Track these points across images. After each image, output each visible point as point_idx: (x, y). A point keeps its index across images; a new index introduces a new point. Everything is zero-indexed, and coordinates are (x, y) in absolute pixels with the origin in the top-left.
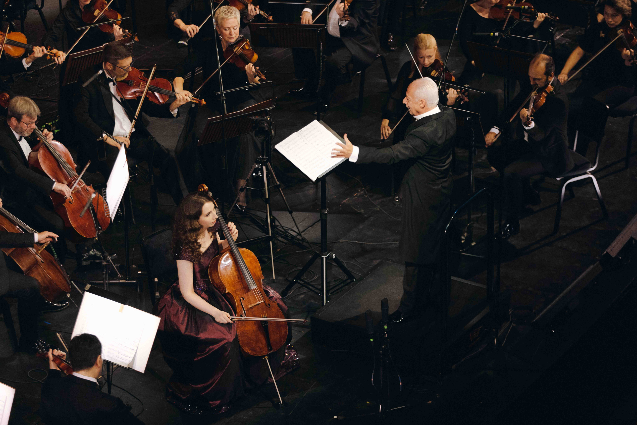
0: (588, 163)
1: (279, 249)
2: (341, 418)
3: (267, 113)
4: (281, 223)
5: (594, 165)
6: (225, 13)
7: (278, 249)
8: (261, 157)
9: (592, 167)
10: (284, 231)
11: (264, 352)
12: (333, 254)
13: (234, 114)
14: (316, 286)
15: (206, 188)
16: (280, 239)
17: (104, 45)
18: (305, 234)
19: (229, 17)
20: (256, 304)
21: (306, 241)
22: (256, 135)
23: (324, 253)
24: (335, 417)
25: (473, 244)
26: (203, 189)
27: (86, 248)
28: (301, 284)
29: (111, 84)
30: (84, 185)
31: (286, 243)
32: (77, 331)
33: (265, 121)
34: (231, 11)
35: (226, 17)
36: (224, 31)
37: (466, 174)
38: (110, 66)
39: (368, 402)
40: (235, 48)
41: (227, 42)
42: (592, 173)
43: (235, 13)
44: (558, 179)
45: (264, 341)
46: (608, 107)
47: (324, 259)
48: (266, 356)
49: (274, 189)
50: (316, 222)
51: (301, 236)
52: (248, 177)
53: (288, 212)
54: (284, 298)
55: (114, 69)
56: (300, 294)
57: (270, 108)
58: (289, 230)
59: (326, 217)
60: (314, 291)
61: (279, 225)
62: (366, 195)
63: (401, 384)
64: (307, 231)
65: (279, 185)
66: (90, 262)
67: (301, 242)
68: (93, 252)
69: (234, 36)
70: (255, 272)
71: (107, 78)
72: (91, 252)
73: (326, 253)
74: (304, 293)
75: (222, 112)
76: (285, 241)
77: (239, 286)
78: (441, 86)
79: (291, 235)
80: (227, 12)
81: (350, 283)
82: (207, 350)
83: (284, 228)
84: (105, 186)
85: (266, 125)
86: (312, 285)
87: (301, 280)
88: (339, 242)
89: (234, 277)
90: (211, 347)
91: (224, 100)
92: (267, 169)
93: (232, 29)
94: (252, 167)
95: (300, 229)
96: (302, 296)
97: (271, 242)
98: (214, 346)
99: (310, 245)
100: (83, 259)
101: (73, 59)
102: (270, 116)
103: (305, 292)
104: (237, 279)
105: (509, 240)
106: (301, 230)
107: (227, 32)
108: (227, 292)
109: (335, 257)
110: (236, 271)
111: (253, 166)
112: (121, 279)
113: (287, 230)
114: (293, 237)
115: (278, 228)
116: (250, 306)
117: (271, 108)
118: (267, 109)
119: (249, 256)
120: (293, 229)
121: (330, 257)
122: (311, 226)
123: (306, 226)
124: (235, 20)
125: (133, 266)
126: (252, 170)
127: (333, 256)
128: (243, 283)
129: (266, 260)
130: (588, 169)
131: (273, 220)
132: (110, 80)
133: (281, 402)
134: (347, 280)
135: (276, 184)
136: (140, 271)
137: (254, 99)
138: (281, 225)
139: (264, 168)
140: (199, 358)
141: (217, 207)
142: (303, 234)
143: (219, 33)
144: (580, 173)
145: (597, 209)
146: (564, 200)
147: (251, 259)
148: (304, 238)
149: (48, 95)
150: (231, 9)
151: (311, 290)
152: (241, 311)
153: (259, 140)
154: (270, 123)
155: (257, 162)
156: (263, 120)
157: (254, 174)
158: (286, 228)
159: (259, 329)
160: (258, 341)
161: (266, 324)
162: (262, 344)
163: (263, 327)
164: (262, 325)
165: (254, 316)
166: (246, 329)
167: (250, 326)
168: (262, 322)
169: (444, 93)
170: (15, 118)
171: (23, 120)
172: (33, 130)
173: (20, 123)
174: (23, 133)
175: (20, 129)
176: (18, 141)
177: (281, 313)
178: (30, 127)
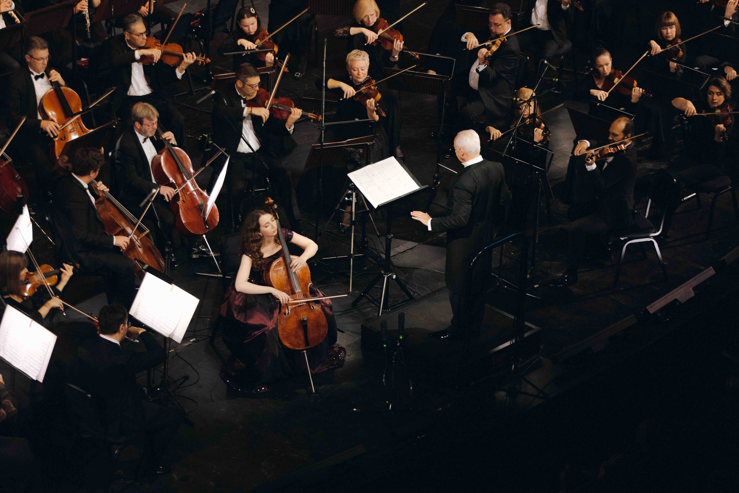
0: (653, 228)
1: (366, 268)
2: (359, 411)
5: (658, 231)
9: (655, 233)
10: (377, 254)
11: (303, 346)
12: (394, 275)
15: (271, 201)
18: (394, 258)
19: (358, 59)
20: (299, 305)
24: (355, 409)
25: (536, 286)
26: (268, 202)
27: (197, 244)
28: (369, 299)
29: (242, 101)
30: (198, 188)
33: (358, 153)
35: (355, 59)
36: (353, 71)
38: (240, 84)
40: (362, 87)
42: (654, 237)
43: (363, 56)
44: (621, 239)
45: (303, 337)
46: (675, 180)
47: (386, 278)
53: (377, 236)
55: (244, 86)
56: (369, 307)
57: (370, 143)
58: (381, 253)
59: (391, 242)
61: (374, 248)
63: (411, 388)
65: (369, 211)
66: (199, 256)
68: (203, 247)
69: (362, 75)
71: (239, 96)
72: (201, 248)
73: (389, 273)
74: (372, 307)
77: (287, 288)
78: (512, 142)
80: (356, 55)
82: (253, 334)
87: (368, 294)
88: (420, 269)
89: (283, 280)
91: (324, 130)
93: (360, 70)
96: (370, 309)
100: (193, 253)
101: (218, 79)
104: (286, 282)
107: (356, 72)
109: (395, 277)
110: (286, 275)
112: (220, 274)
113: (379, 253)
116: (293, 306)
118: (368, 143)
121: (391, 277)
122: (402, 252)
123: (398, 252)
124: (364, 62)
126: (344, 194)
127: (393, 276)
128: (290, 286)
130: (651, 233)
132: (241, 98)
133: (314, 391)
135: (367, 209)
139: (354, 194)
141: (278, 218)
142: (392, 258)
144: (641, 236)
150: (360, 53)
152: (285, 310)
156: (356, 152)
158: (379, 251)
159: (299, 327)
160: (297, 336)
161: (305, 323)
162: (300, 340)
163: (303, 325)
164: (302, 323)
165: (297, 315)
166: (288, 325)
167: (292, 324)
168: (301, 320)
169: (513, 148)
170: (138, 122)
171: (144, 123)
172: (155, 131)
173: (142, 126)
174: (147, 135)
175: (144, 131)
176: (142, 143)
177: (323, 316)
178: (152, 128)
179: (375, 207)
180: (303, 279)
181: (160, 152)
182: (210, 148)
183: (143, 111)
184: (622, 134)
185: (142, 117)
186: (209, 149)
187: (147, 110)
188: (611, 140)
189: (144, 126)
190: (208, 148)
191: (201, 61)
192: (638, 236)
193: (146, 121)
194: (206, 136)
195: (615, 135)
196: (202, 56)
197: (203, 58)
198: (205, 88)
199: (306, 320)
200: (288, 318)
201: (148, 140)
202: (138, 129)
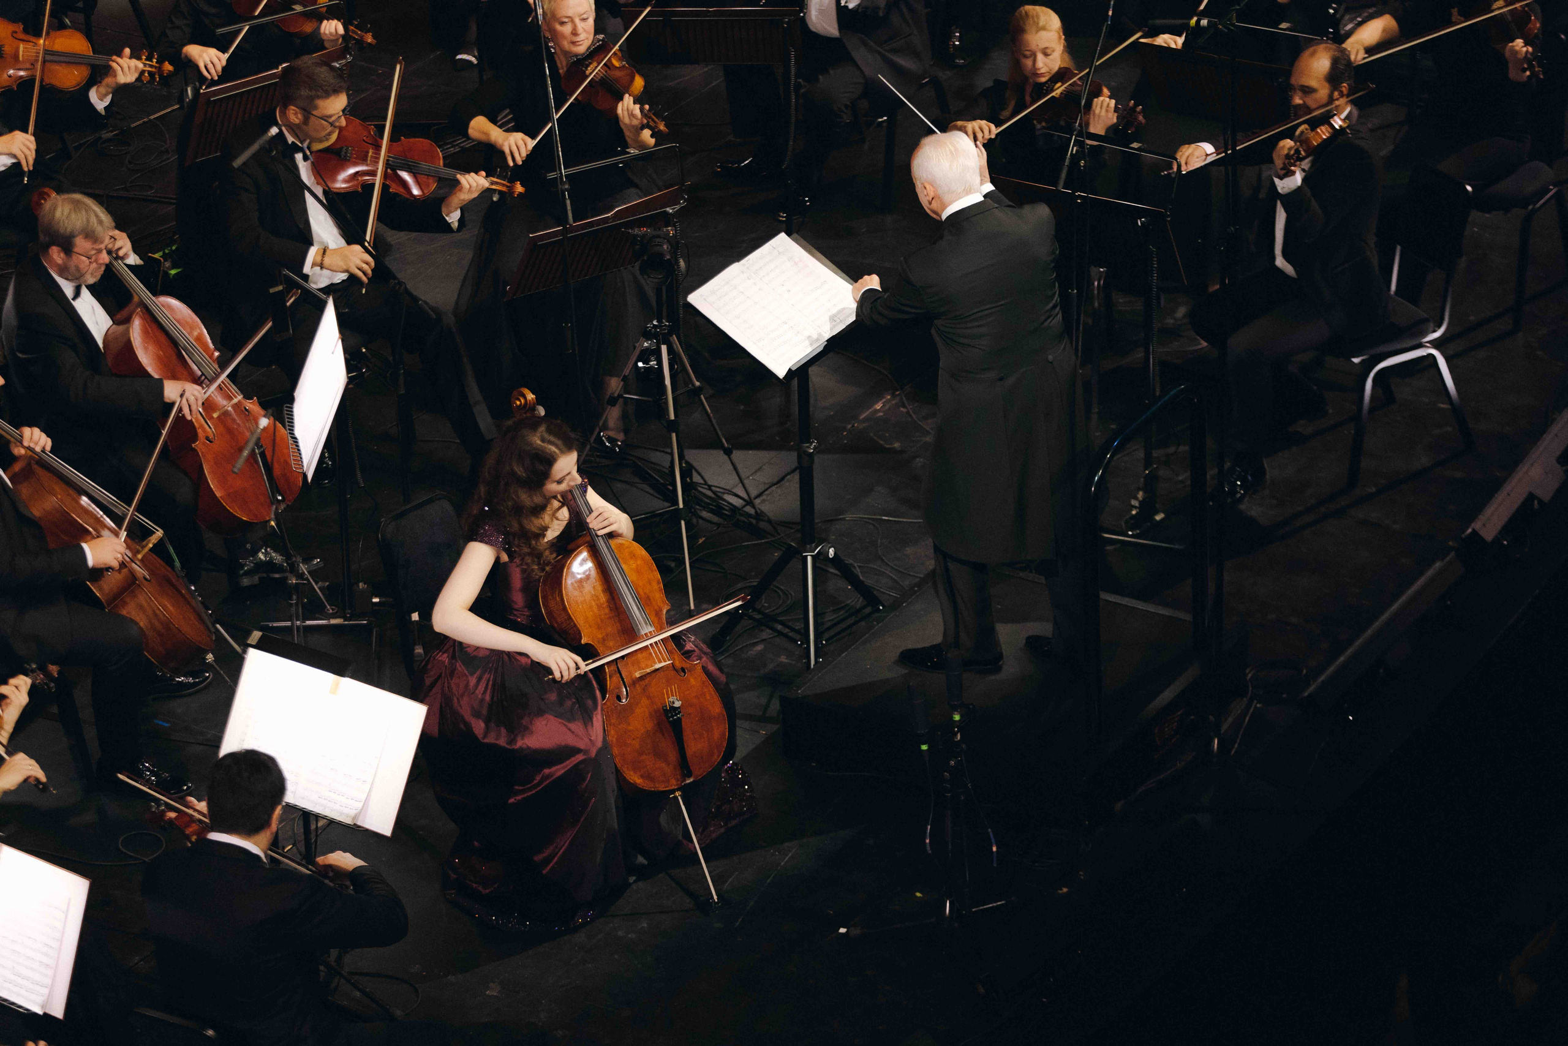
0: (1427, 320)
1: (704, 539)
2: (856, 932)
3: (667, 219)
4: (707, 479)
5: (1439, 326)
7: (701, 538)
8: (655, 323)
9: (1434, 331)
10: (713, 496)
11: (673, 781)
12: (830, 548)
13: (591, 224)
14: (790, 624)
16: (705, 514)
17: (280, 67)
18: (764, 501)
20: (653, 668)
21: (766, 518)
22: (643, 270)
23: (808, 546)
24: (843, 930)
25: (1158, 518)
26: (523, 401)
27: (248, 546)
28: (755, 619)
29: (299, 157)
30: (240, 397)
31: (719, 525)
32: (232, 742)
33: (664, 239)
36: (560, 27)
37: (1140, 354)
38: (296, 114)
39: (918, 894)
40: (588, 66)
41: (571, 55)
42: (1435, 344)
44: (1356, 360)
45: (673, 756)
47: (809, 559)
48: (678, 790)
49: (687, 398)
50: (788, 474)
51: (754, 507)
52: (626, 372)
53: (722, 452)
54: (717, 652)
55: (306, 121)
56: (755, 644)
57: (674, 208)
58: (724, 493)
59: (812, 462)
60: (786, 636)
61: (702, 482)
62: (904, 406)
63: (994, 849)
64: (768, 495)
65: (700, 389)
66: (259, 578)
67: (754, 521)
68: (266, 554)
69: (583, 37)
70: (648, 592)
71: (290, 143)
72: (261, 556)
73: (813, 545)
75: (562, 220)
76: (716, 519)
77: (612, 628)
78: (1075, 148)
79: (731, 504)
81: (869, 615)
82: (538, 778)
83: (713, 488)
84: (292, 400)
85: (665, 247)
86: (782, 623)
87: (754, 610)
88: (844, 519)
89: (599, 606)
90: (547, 771)
91: (566, 190)
92: (670, 351)
93: (577, 21)
94: (635, 348)
95: (750, 489)
96: (760, 648)
97: (683, 523)
98: (554, 769)
99: (774, 528)
100: (241, 572)
101: (209, 102)
102: (674, 226)
103: (764, 637)
104: (607, 611)
105: (1242, 507)
106: (754, 493)
107: (566, 30)
108: (583, 642)
109: (835, 554)
110: (604, 591)
111: (637, 345)
112: (334, 616)
113: (719, 494)
114: (734, 509)
115: (699, 488)
116: (637, 675)
117: (677, 207)
118: (668, 209)
119: (633, 556)
120: (735, 491)
121: (823, 555)
122: (778, 482)
123: (765, 484)
125: (361, 585)
126: (637, 352)
127: (829, 552)
128: (620, 621)
129: (673, 565)
130: (1425, 334)
131: (686, 473)
133: (715, 897)
134: (864, 607)
135: (693, 385)
136: (376, 596)
137: (636, 186)
138: (706, 483)
139: (664, 348)
140: (519, 798)
142: (757, 501)
144: (1405, 345)
145: (1449, 429)
146: (1372, 409)
147: (639, 562)
148: (762, 512)
149: (151, 188)
151: (780, 633)
152: (619, 688)
153: (649, 284)
154: (675, 245)
155: (647, 335)
157: (640, 364)
158: (718, 490)
159: (659, 727)
160: (658, 754)
161: (676, 715)
162: (669, 764)
163: (670, 722)
164: (668, 718)
165: (649, 697)
166: (631, 728)
167: (640, 722)
168: (666, 711)
169: (1082, 163)
170: (58, 245)
171: (76, 250)
172: (103, 268)
173: (71, 256)
174: (82, 279)
175: (73, 269)
176: (72, 301)
177: (711, 690)
178: (96, 261)
179: (781, 372)
180: (648, 597)
181: (118, 317)
182: (281, 284)
183: (73, 216)
184: (1327, 85)
185: (71, 233)
186: (281, 288)
187: (84, 212)
188: (1299, 105)
189: (74, 257)
190: (277, 285)
191: (148, 71)
192: (1398, 346)
193: (81, 244)
194: (157, 256)
195: (1307, 91)
196: (149, 58)
197: (152, 62)
198: (97, 135)
199: (679, 708)
200: (630, 707)
201: (85, 293)
202: (59, 265)
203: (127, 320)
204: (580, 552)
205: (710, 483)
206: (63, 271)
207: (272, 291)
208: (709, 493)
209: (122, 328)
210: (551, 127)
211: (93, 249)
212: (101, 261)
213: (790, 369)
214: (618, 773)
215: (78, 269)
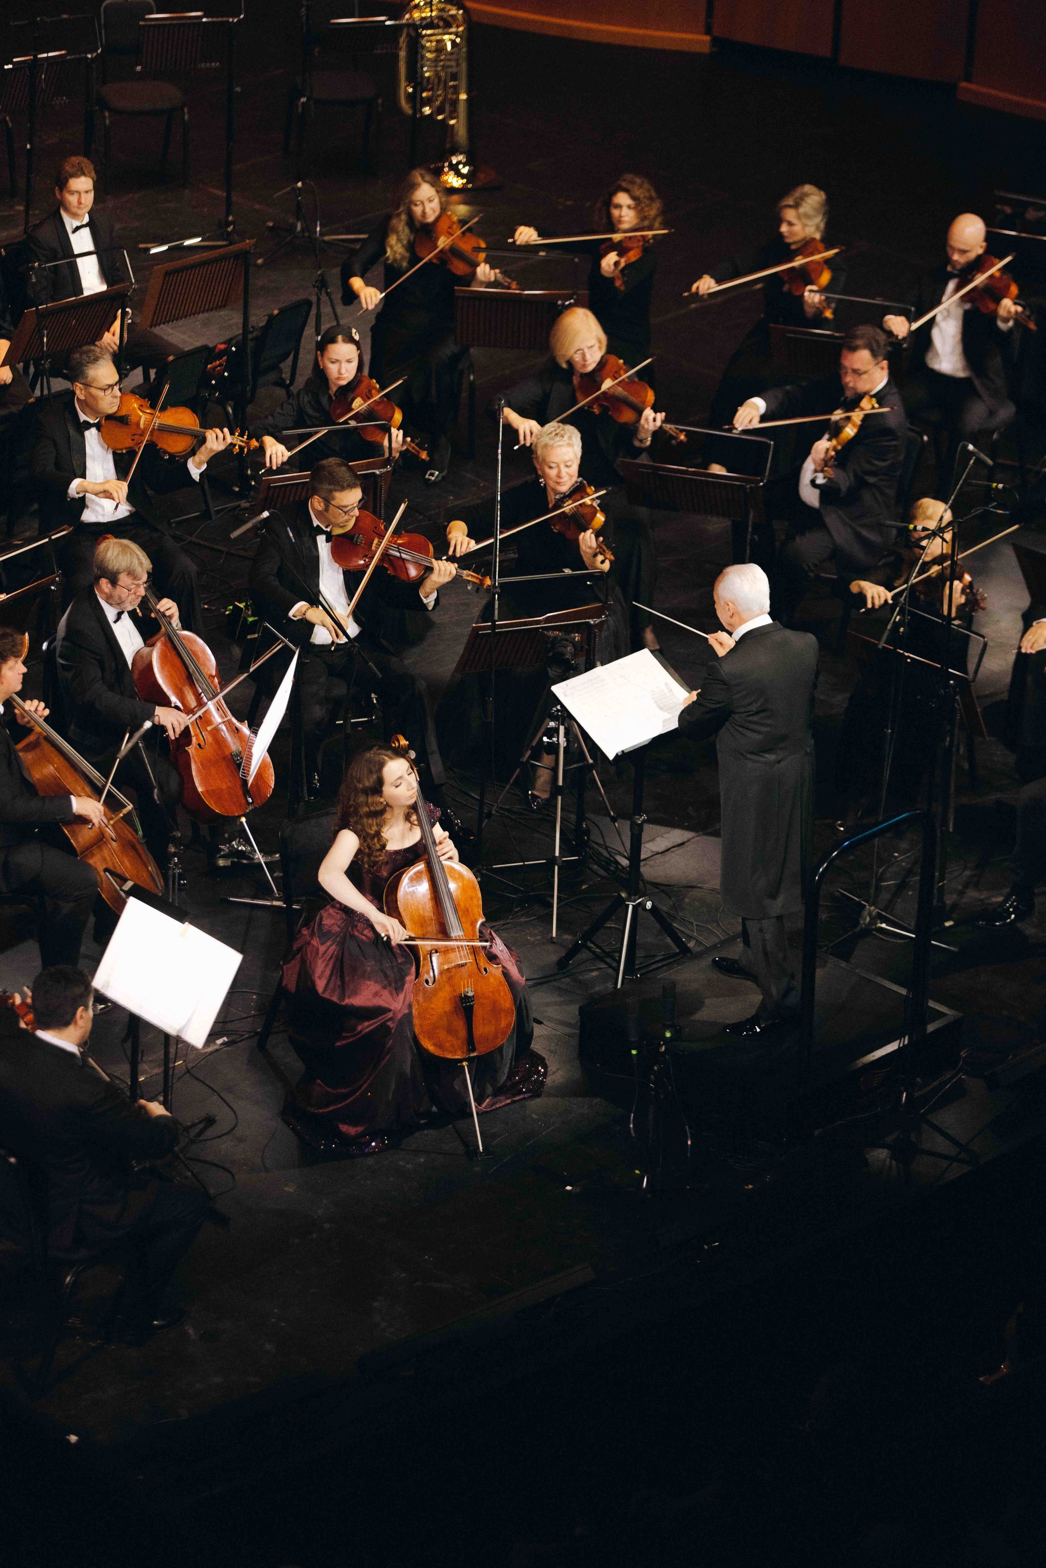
1: (586, 886)
2: (578, 1191)
6: (550, 436)
8: (558, 707)
11: (462, 1053)
12: (648, 901)
16: (595, 867)
18: (646, 865)
19: (558, 444)
20: (456, 963)
23: (633, 897)
24: (569, 1188)
25: (948, 924)
27: (225, 835)
28: (593, 952)
29: (321, 539)
30: (228, 713)
31: (602, 877)
34: (562, 432)
35: (551, 442)
36: (547, 470)
38: (320, 503)
39: (637, 1172)
41: (556, 492)
43: (570, 438)
45: (463, 1033)
47: (631, 907)
50: (674, 847)
53: (608, 819)
55: (327, 509)
59: (641, 831)
61: (603, 843)
63: (689, 1143)
65: (593, 765)
66: (230, 861)
68: (236, 845)
69: (567, 479)
70: (468, 906)
71: (315, 525)
73: (636, 897)
74: (602, 969)
76: (602, 872)
77: (431, 925)
78: (898, 618)
80: (554, 434)
82: (358, 1028)
83: (609, 849)
87: (592, 942)
89: (425, 910)
90: (366, 1023)
91: (497, 594)
93: (563, 467)
94: (541, 725)
96: (596, 973)
97: (556, 868)
98: (370, 1022)
99: (645, 886)
100: (219, 855)
101: (270, 487)
103: (600, 967)
104: (433, 915)
107: (553, 473)
109: (651, 905)
110: (432, 899)
111: (544, 723)
116: (446, 967)
118: (590, 620)
119: (461, 876)
120: (623, 852)
121: (642, 905)
122: (662, 853)
123: (652, 852)
124: (571, 449)
126: (543, 729)
127: (646, 904)
128: (441, 925)
132: (319, 531)
133: (481, 1148)
135: (589, 763)
139: (562, 728)
140: (344, 1042)
143: (540, 473)
147: (465, 882)
150: (563, 430)
155: (550, 717)
156: (567, 640)
158: (612, 850)
159: (456, 1010)
160: (450, 1031)
161: (469, 1002)
162: (458, 1038)
163: (463, 1007)
164: (462, 1003)
165: (451, 986)
166: (433, 1006)
167: (441, 1004)
168: (461, 997)
169: (902, 630)
170: (106, 578)
171: (120, 583)
172: (140, 599)
173: (115, 587)
174: (123, 606)
175: (116, 598)
176: (113, 625)
177: (506, 989)
178: (135, 593)
179: (611, 756)
180: (468, 911)
182: (258, 633)
183: (120, 558)
185: (116, 569)
186: (256, 636)
187: (129, 555)
189: (118, 588)
190: (254, 633)
193: (124, 580)
194: (241, 605)
197: (243, 438)
198: (238, 503)
199: (473, 996)
200: (435, 992)
201: (125, 617)
202: (106, 593)
203: (153, 645)
204: (419, 865)
205: (608, 844)
206: (109, 599)
207: (249, 637)
208: (605, 854)
209: (147, 649)
210: (493, 543)
211: (133, 584)
212: (138, 594)
213: (617, 754)
214: (415, 1039)
215: (120, 598)
